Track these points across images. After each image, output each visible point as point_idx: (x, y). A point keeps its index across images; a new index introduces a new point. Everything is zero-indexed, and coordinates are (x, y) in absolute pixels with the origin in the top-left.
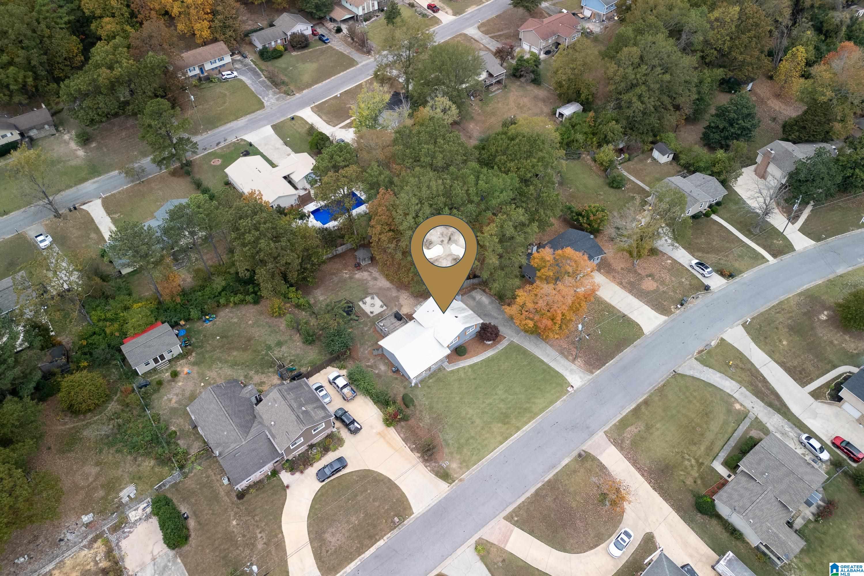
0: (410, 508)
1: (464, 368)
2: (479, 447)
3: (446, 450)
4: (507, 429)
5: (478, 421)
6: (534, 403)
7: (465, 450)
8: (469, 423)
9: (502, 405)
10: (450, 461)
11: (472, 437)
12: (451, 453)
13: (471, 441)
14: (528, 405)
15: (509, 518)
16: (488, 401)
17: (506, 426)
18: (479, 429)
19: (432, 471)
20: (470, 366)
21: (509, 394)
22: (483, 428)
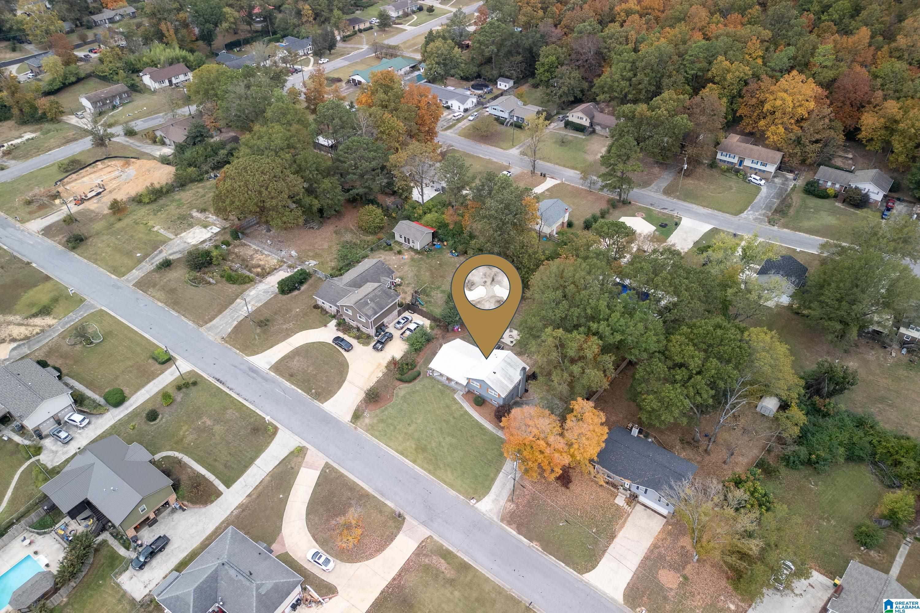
0: (326, 401)
1: (462, 407)
2: (388, 435)
3: (378, 411)
4: (411, 453)
5: (412, 428)
6: (446, 471)
7: (382, 425)
8: (408, 422)
9: (434, 445)
10: (370, 417)
11: (395, 428)
12: (377, 416)
13: (392, 427)
14: (442, 466)
15: (327, 465)
16: (434, 432)
17: (414, 452)
18: (405, 431)
19: (358, 407)
20: (466, 412)
21: (448, 449)
22: (406, 434)
